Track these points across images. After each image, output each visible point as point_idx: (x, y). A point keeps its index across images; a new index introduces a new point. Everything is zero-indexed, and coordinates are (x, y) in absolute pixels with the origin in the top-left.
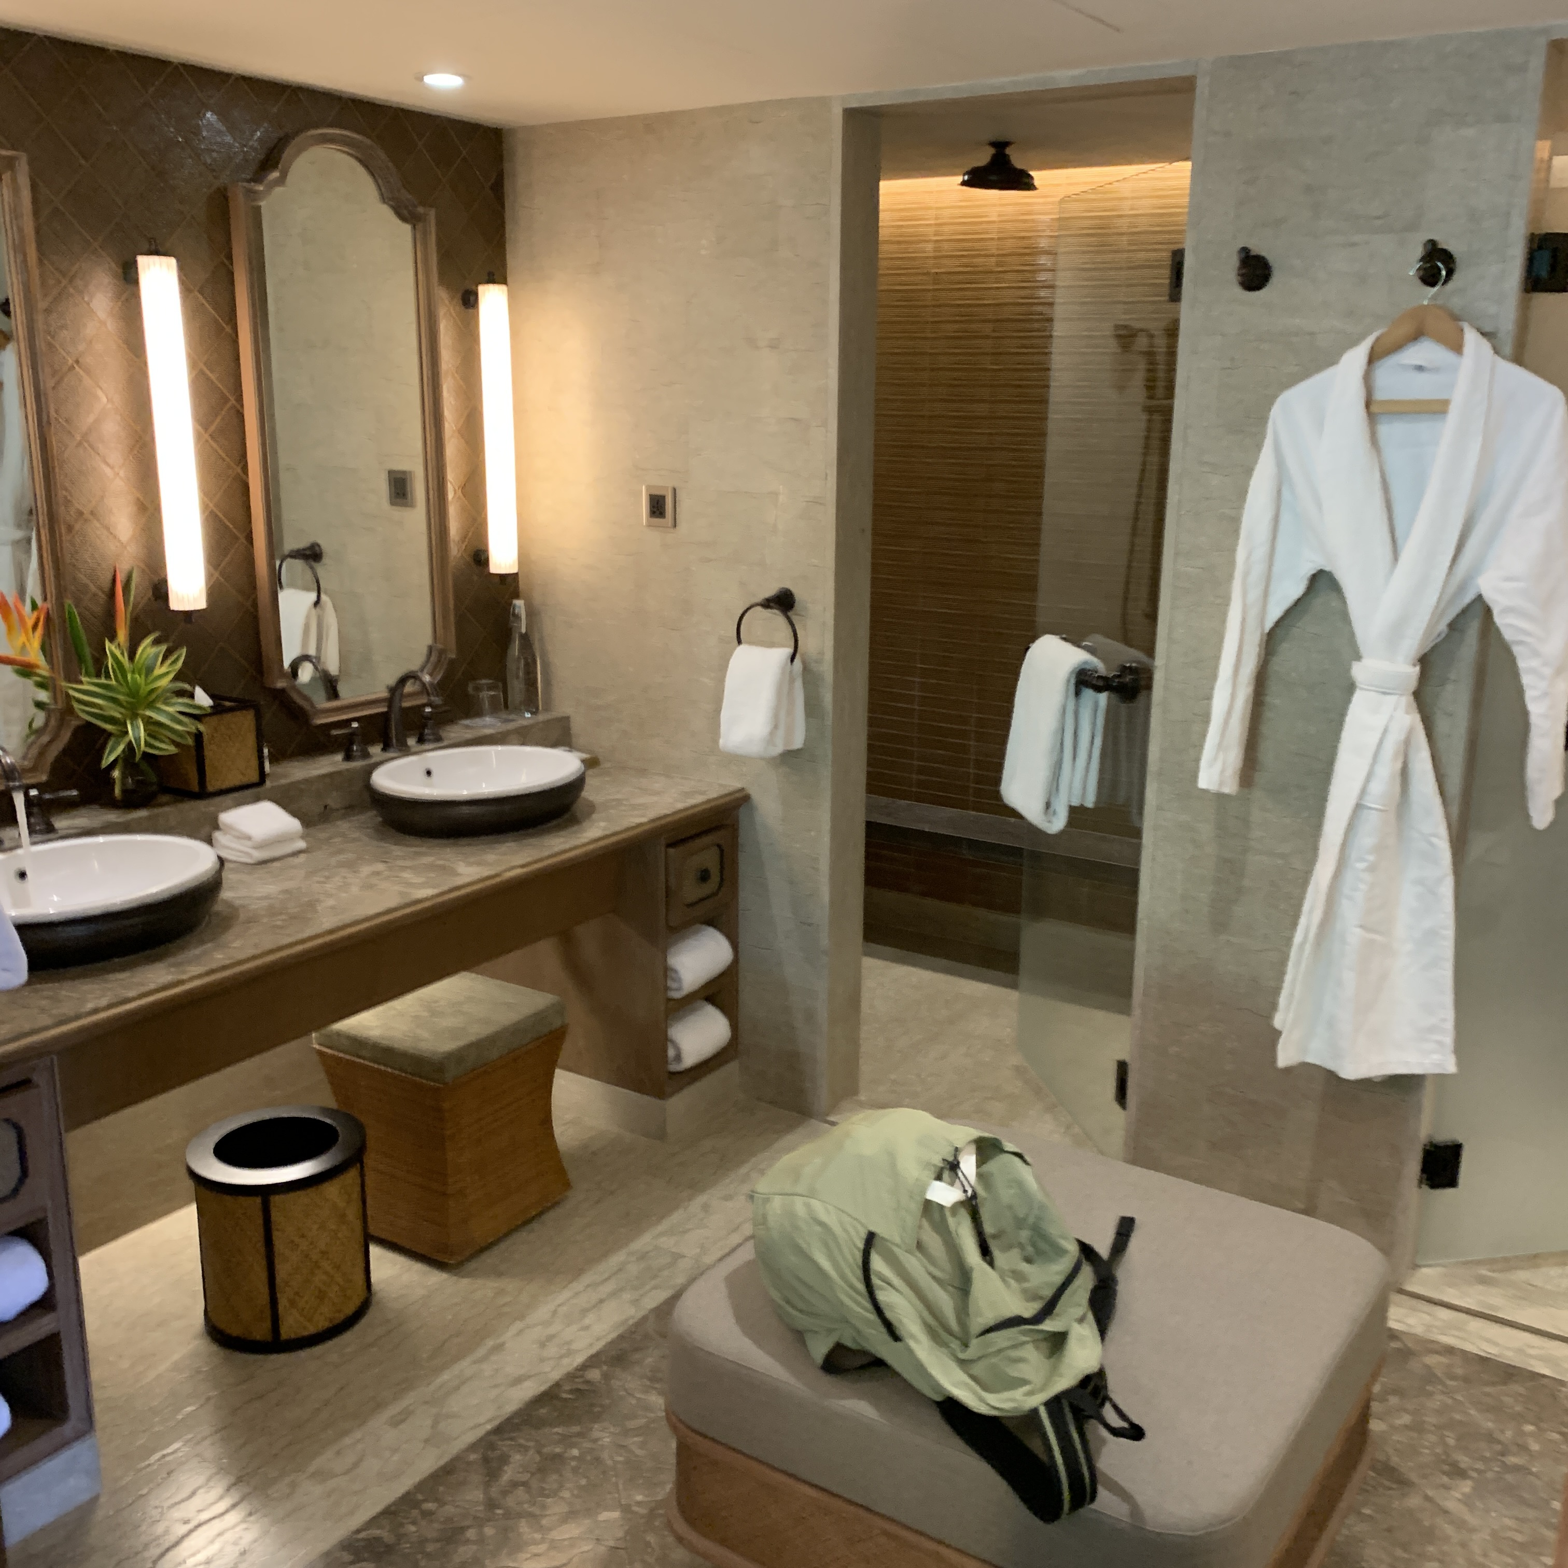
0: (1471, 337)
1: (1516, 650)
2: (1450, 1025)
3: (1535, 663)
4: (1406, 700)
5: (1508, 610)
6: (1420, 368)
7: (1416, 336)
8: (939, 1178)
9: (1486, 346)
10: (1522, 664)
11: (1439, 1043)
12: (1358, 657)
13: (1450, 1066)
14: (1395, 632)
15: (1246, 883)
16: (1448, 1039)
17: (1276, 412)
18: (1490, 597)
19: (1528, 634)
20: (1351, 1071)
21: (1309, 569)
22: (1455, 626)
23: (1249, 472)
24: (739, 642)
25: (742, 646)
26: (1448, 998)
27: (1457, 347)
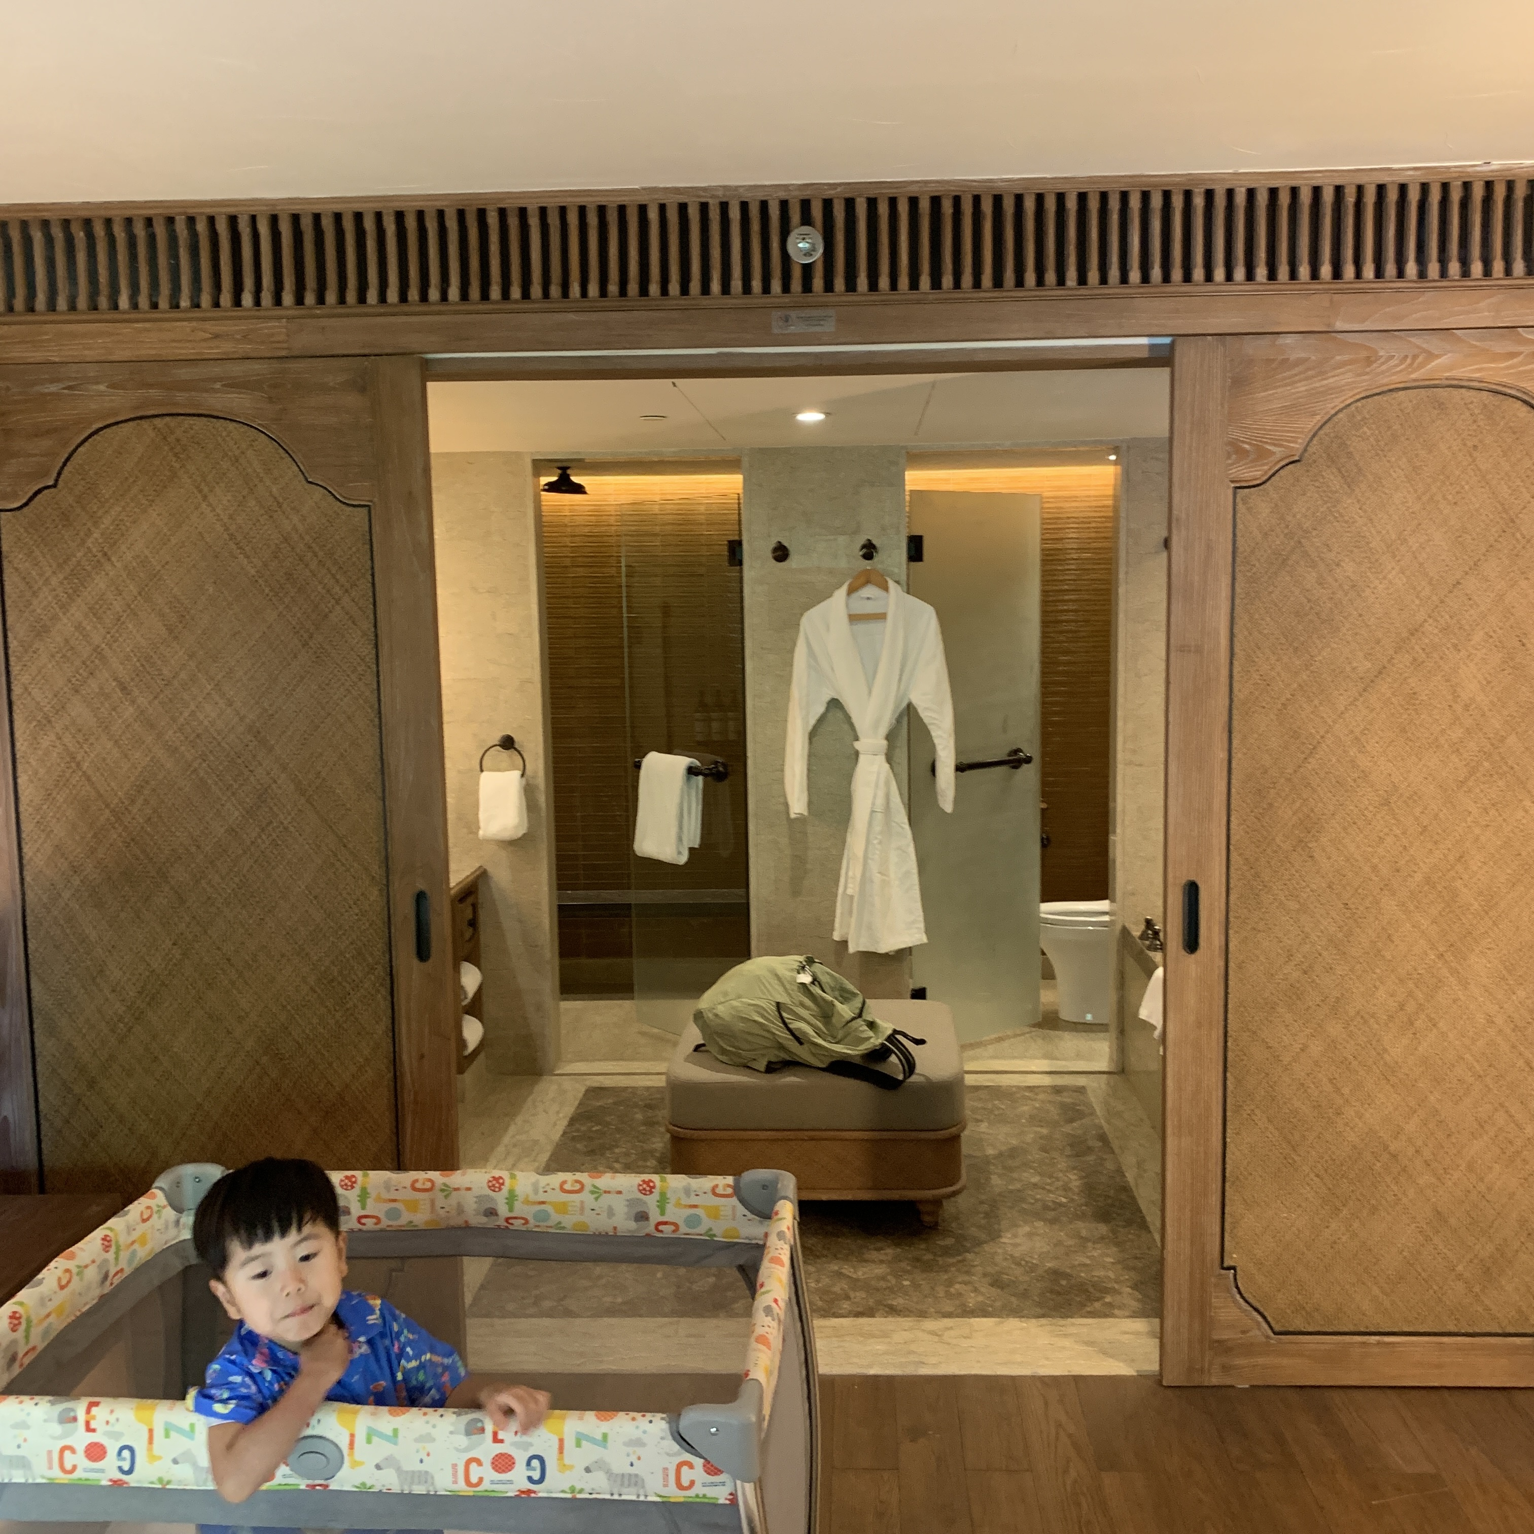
0: (891, 584)
1: (930, 727)
2: (921, 919)
3: (940, 733)
4: (882, 758)
5: (926, 709)
6: (868, 598)
7: (868, 582)
8: (799, 973)
9: (899, 588)
10: (933, 734)
11: (918, 928)
12: (857, 739)
13: (925, 940)
14: (876, 724)
15: (809, 866)
16: (922, 925)
17: (805, 621)
18: (915, 702)
19: (935, 719)
20: (883, 948)
21: (827, 698)
22: (899, 720)
23: (792, 651)
24: (482, 771)
25: (484, 773)
26: (918, 905)
27: (886, 589)
